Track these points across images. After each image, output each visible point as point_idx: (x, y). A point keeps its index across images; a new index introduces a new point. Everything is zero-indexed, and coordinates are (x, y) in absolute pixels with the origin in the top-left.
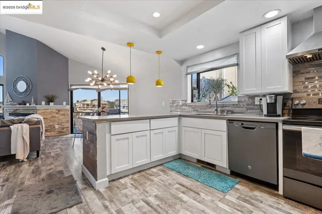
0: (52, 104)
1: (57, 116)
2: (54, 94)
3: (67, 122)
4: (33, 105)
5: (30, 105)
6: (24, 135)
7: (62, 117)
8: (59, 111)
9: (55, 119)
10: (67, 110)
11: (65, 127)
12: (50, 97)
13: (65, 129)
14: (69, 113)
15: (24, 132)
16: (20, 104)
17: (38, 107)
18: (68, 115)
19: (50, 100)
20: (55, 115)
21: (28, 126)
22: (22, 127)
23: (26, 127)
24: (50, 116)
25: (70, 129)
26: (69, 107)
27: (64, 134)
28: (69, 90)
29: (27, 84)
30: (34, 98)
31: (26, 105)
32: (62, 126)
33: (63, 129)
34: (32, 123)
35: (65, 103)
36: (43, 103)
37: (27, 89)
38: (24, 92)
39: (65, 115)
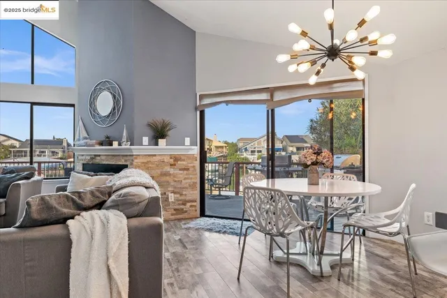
0: (162, 142)
1: (172, 171)
2: (167, 119)
3: (192, 186)
4: (126, 146)
5: (120, 145)
6: (111, 262)
7: (181, 175)
8: (176, 159)
9: (168, 178)
10: (191, 157)
11: (188, 198)
12: (160, 126)
13: (188, 204)
14: (197, 164)
15: (114, 247)
16: (101, 144)
17: (136, 150)
18: (195, 170)
19: (159, 133)
20: (168, 169)
21: (125, 220)
22: (105, 225)
23: (117, 222)
24: (159, 172)
25: (198, 204)
26: (196, 150)
27: (185, 215)
28: (196, 109)
29: (114, 97)
30: (126, 129)
31: (112, 145)
32: (183, 198)
33: (184, 204)
34: (135, 210)
35: (187, 141)
36: (145, 140)
37: (114, 109)
38: (108, 116)
39: (188, 169)
